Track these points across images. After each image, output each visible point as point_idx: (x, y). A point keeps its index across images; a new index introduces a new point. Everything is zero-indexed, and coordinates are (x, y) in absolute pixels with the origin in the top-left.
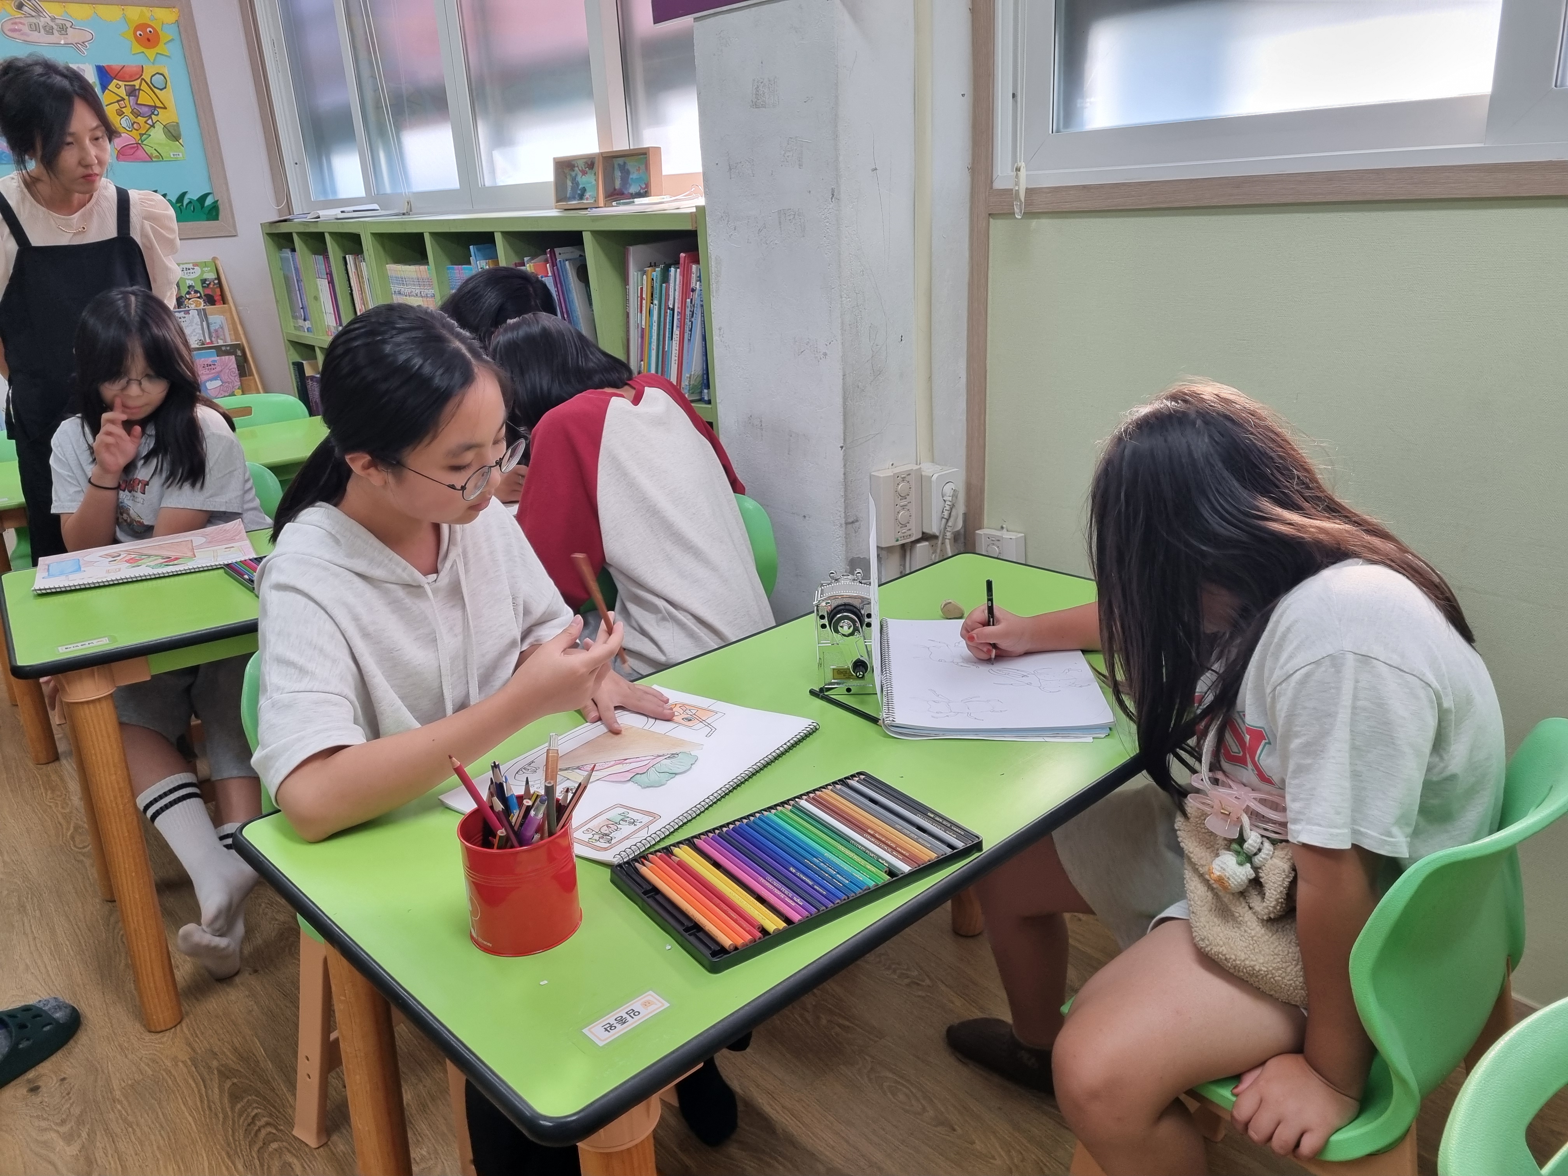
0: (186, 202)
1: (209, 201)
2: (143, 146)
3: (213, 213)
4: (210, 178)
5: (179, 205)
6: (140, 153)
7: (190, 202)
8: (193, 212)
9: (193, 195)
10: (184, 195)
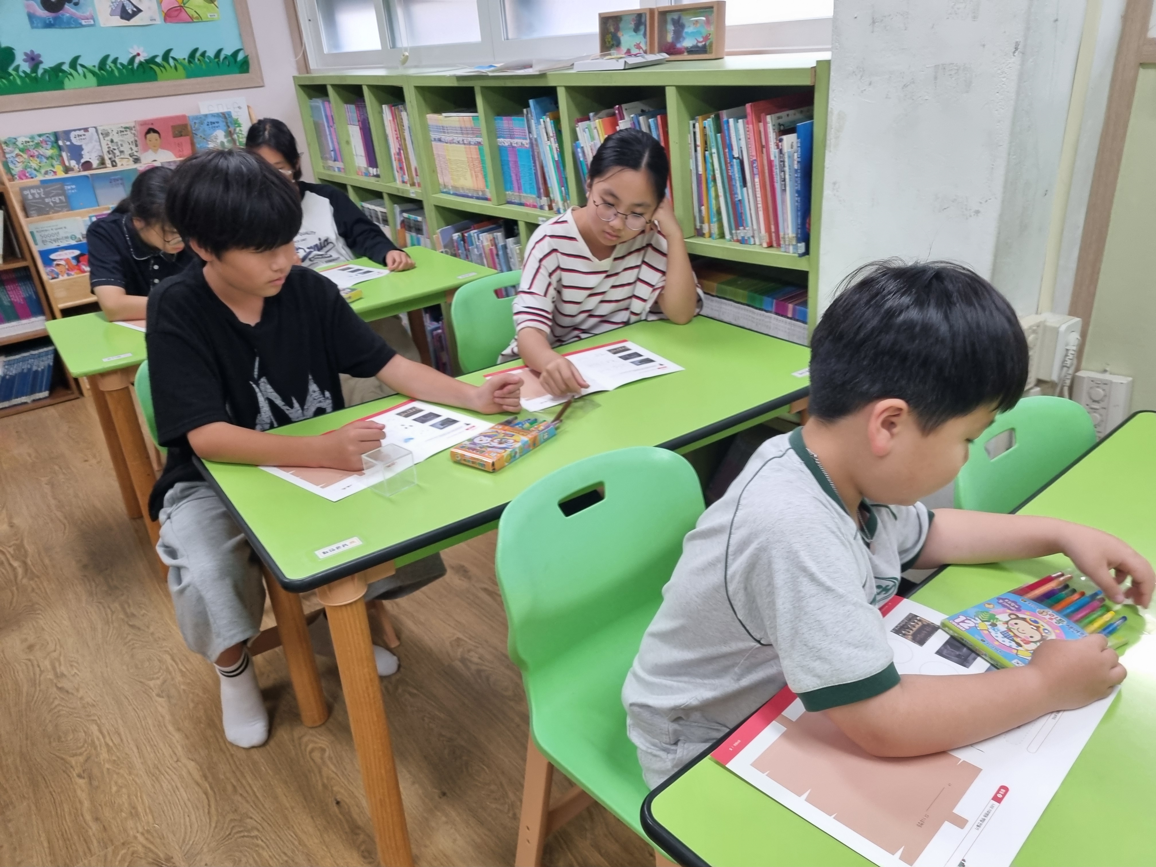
0: (222, 57)
1: (240, 57)
2: (187, 9)
3: (244, 66)
4: (240, 35)
5: (216, 60)
6: (183, 15)
7: (226, 58)
8: (229, 65)
9: (228, 51)
10: (219, 51)
